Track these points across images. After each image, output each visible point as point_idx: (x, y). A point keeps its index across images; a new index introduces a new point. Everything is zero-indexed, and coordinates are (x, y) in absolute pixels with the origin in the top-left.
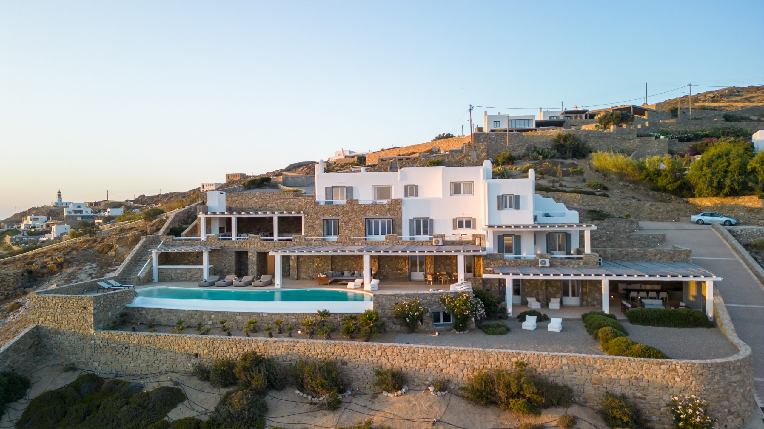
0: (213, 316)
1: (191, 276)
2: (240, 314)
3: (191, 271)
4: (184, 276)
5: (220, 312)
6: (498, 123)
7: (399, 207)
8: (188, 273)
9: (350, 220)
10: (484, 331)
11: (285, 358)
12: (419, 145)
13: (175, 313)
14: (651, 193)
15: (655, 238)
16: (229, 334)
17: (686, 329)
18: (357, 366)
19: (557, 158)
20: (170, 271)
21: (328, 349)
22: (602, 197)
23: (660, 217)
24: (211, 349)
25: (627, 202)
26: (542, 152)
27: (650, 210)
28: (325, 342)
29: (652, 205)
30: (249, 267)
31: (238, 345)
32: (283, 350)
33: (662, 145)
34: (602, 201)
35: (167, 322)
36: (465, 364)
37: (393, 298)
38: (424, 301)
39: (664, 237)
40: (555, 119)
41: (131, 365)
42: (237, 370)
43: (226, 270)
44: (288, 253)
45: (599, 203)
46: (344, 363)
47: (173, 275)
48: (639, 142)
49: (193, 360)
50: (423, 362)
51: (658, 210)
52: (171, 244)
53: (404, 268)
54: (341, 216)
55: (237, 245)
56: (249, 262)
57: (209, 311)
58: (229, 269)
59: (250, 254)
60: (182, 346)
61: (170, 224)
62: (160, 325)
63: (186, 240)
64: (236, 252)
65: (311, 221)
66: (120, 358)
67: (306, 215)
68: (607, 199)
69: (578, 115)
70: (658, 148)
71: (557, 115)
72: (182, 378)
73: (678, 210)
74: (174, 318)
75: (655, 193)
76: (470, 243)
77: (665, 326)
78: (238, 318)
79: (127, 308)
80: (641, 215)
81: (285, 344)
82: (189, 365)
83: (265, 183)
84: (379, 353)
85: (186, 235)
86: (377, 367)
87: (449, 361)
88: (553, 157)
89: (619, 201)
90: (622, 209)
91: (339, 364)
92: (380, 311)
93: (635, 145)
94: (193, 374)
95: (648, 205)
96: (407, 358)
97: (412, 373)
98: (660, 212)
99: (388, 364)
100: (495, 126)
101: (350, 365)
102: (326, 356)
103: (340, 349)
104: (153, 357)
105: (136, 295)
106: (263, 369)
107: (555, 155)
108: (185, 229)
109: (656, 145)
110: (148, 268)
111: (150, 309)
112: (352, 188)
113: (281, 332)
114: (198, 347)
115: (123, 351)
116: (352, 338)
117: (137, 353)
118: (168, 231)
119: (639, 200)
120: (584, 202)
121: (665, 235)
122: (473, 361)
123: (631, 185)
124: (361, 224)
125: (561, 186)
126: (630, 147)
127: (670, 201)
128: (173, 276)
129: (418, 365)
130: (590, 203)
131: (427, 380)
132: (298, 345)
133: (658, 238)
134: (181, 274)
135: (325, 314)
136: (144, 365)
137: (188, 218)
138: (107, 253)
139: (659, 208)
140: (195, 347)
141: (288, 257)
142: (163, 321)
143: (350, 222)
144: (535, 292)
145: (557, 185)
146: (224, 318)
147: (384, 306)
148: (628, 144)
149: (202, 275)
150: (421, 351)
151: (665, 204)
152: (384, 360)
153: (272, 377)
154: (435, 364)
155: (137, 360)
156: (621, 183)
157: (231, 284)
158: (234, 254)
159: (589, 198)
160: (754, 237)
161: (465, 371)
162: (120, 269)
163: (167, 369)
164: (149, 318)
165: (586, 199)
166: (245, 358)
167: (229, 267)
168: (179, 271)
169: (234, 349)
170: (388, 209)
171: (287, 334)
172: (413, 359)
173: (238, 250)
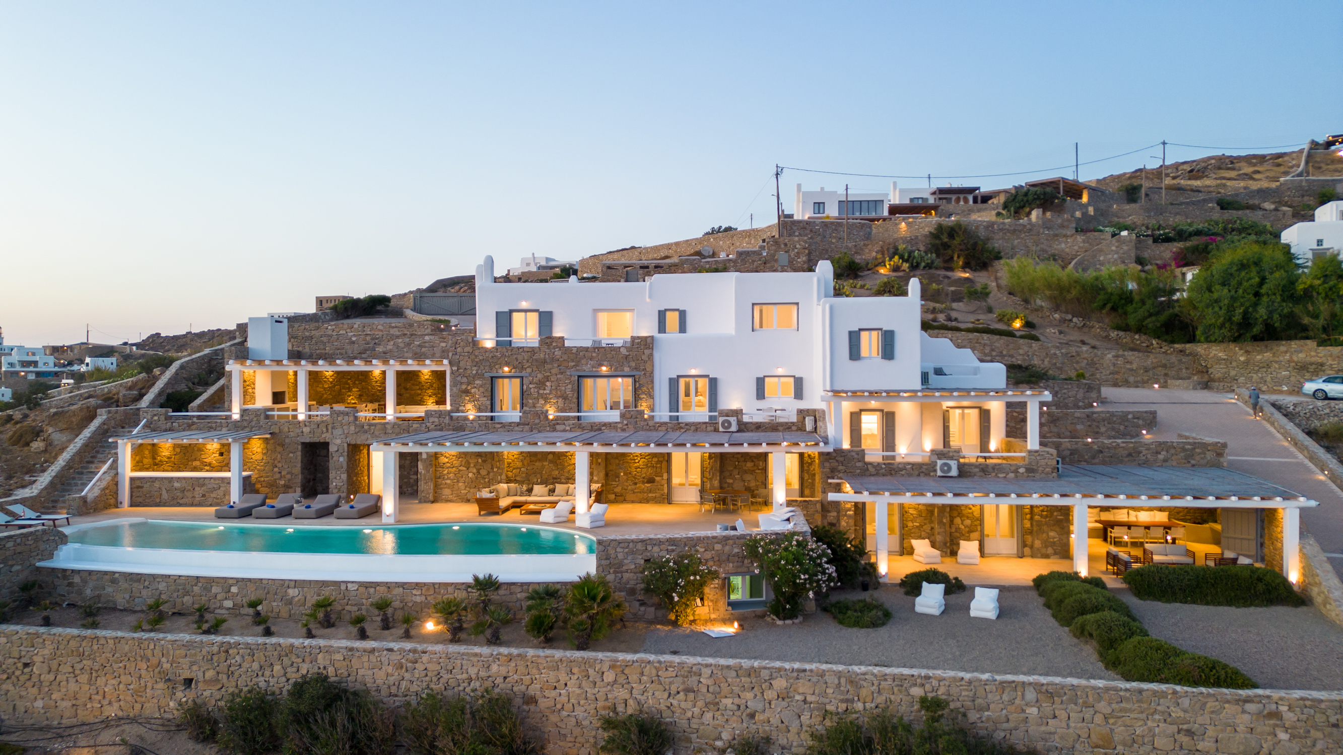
0: (234, 589)
1: (204, 496)
2: (297, 583)
3: (203, 485)
4: (189, 494)
5: (250, 580)
6: (821, 205)
7: (647, 352)
8: (197, 489)
9: (547, 379)
10: (835, 618)
11: (394, 690)
12: (677, 244)
13: (147, 583)
14: (1114, 334)
15: (1138, 418)
16: (268, 633)
17: (1252, 609)
18: (559, 706)
19: (936, 268)
20: (157, 485)
21: (494, 668)
22: (1026, 341)
23: (1131, 379)
24: (223, 667)
25: (1073, 350)
26: (909, 256)
27: (1114, 365)
28: (485, 650)
29: (1117, 356)
30: (332, 475)
31: (285, 659)
32: (390, 670)
33: (1125, 248)
34: (1026, 349)
35: (128, 602)
36: (805, 701)
37: (640, 546)
38: (708, 555)
39: (1155, 418)
40: (920, 202)
41: (36, 704)
42: (279, 719)
43: (282, 482)
44: (411, 448)
45: (1021, 352)
46: (532, 700)
47: (164, 492)
48: (1084, 241)
49: (179, 695)
50: (710, 698)
51: (1128, 366)
52: (164, 427)
53: (657, 479)
54: (529, 370)
55: (306, 430)
56: (332, 464)
57: (225, 579)
58: (289, 480)
59: (332, 448)
60: (154, 661)
61: (167, 384)
62: (113, 609)
63: (199, 417)
64: (303, 444)
65: (465, 380)
66: (11, 687)
67: (455, 368)
68: (1035, 345)
69: (962, 196)
70: (1117, 253)
71: (924, 196)
72: (151, 737)
73: (1164, 366)
74: (145, 593)
75: (1121, 333)
76: (794, 428)
77: (1207, 604)
78: (292, 592)
79: (39, 569)
80: (1098, 376)
81: (395, 657)
82: (172, 704)
83: (379, 308)
84: (609, 677)
85: (201, 408)
86: (604, 708)
87: (770, 695)
88: (929, 266)
89: (1057, 347)
90: (1063, 363)
91: (518, 701)
92: (610, 578)
93: (1076, 248)
94: (179, 728)
95: (1110, 356)
96: (674, 689)
97: (684, 723)
98: (1132, 370)
99: (631, 702)
100: (817, 211)
101: (543, 704)
102: (488, 684)
103: (521, 669)
104: (86, 687)
105: (64, 539)
106: (341, 718)
107: (932, 262)
108: (200, 394)
109: (1114, 248)
110: (108, 478)
111: (90, 572)
112: (550, 314)
113: (386, 625)
114: (192, 664)
115: (18, 673)
116: (549, 642)
117: (51, 677)
118: (162, 400)
119: (1094, 347)
120: (993, 350)
121: (1154, 413)
122: (824, 694)
123: (1075, 320)
124: (570, 386)
125: (949, 319)
126: (1067, 250)
127: (1148, 350)
128: (165, 495)
129: (700, 704)
130: (1004, 353)
131: (719, 738)
132: (425, 658)
133: (1144, 420)
134: (183, 491)
135: (486, 585)
136: (66, 704)
137: (211, 372)
138: (27, 444)
139: (1131, 363)
140: (185, 662)
141: (415, 456)
142: (121, 600)
143: (548, 384)
144: (927, 528)
145: (941, 318)
146: (260, 594)
147: (621, 565)
148: (1063, 246)
149: (227, 493)
150: (706, 672)
151: (1141, 354)
152: (621, 694)
153: (360, 735)
154: (737, 701)
155: (49, 694)
156: (1057, 316)
157: (286, 513)
158: (300, 447)
159: (1002, 342)
160: (1320, 418)
161: (805, 718)
162: (44, 480)
163: (120, 714)
164: (88, 592)
165: (997, 344)
166: (299, 689)
167: (289, 476)
168: (176, 485)
169: (277, 668)
170: (627, 357)
171: (400, 631)
172: (688, 690)
173: (308, 441)
